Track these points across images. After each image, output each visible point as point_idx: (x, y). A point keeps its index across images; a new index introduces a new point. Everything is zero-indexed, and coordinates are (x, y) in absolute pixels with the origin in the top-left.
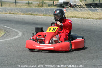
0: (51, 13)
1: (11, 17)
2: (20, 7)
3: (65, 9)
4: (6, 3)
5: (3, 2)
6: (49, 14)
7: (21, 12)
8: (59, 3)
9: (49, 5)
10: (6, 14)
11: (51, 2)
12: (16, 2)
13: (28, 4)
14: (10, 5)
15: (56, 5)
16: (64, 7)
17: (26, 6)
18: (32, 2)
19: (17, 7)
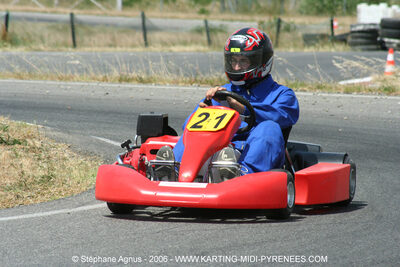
0: (324, 77)
1: (132, 94)
2: (166, 50)
3: (390, 57)
4: (95, 29)
5: (81, 24)
6: (315, 80)
8: (360, 25)
9: (309, 39)
10: (104, 84)
11: (319, 24)
12: (147, 23)
13: (205, 34)
14: (113, 39)
15: (342, 39)
16: (384, 47)
17: (196, 43)
18: (225, 23)
19: (152, 48)
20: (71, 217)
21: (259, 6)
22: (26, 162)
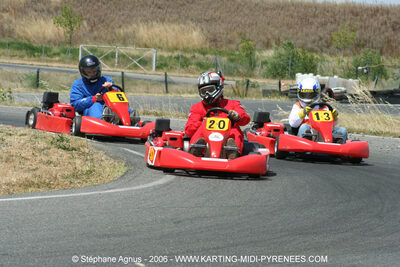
2: (178, 96)
4: (139, 82)
5: (129, 79)
7: (179, 109)
12: (168, 79)
14: (148, 89)
15: (285, 94)
19: (169, 95)
20: (101, 196)
21: (239, 72)
22: (78, 162)
